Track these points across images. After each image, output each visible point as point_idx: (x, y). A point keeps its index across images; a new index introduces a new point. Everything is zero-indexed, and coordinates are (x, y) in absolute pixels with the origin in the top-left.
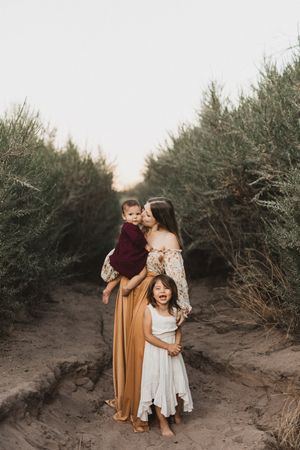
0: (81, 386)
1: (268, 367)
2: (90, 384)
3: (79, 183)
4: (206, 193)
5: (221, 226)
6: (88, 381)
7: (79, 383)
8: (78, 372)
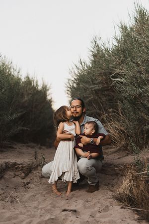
0: (18, 175)
1: (118, 163)
2: (23, 175)
3: (30, 92)
4: (91, 87)
5: (99, 104)
6: (21, 173)
7: (16, 174)
8: (16, 168)
